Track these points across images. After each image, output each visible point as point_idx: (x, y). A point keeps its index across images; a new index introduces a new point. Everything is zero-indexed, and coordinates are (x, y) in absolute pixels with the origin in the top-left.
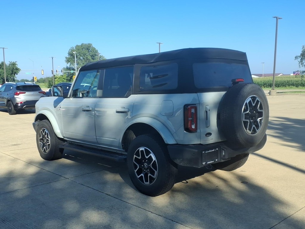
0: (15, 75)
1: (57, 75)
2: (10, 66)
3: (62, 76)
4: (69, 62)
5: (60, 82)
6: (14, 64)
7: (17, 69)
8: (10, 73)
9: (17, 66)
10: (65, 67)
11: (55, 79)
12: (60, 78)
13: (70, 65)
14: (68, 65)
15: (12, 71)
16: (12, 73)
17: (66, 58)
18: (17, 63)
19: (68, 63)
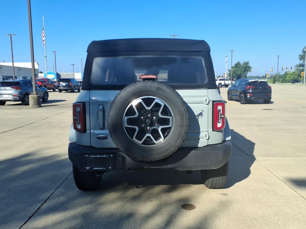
0: (247, 72)
1: (289, 72)
2: (244, 65)
3: (294, 72)
4: (302, 59)
5: (291, 78)
6: (247, 63)
7: (249, 67)
8: (243, 71)
9: (249, 65)
10: (298, 64)
11: (287, 75)
12: (291, 74)
13: (303, 62)
14: (301, 62)
15: (245, 69)
16: (245, 71)
17: (300, 55)
18: (249, 62)
19: (301, 61)
